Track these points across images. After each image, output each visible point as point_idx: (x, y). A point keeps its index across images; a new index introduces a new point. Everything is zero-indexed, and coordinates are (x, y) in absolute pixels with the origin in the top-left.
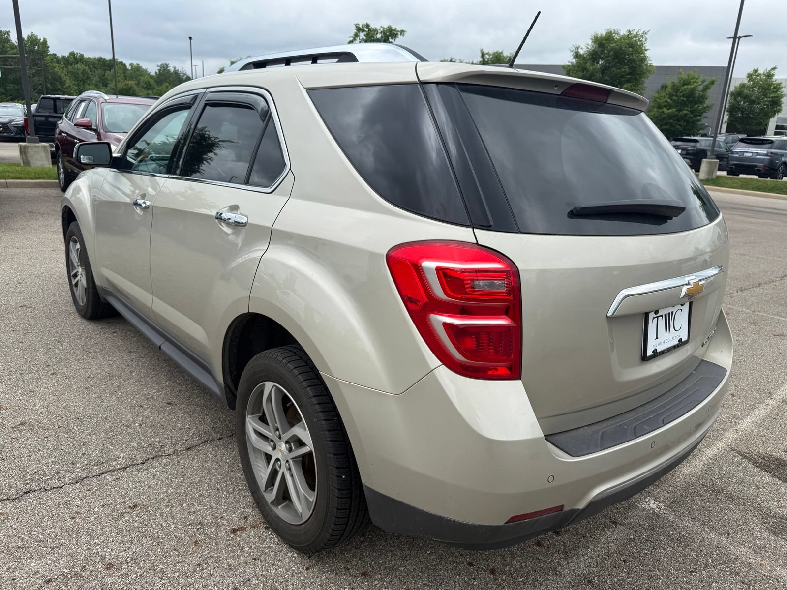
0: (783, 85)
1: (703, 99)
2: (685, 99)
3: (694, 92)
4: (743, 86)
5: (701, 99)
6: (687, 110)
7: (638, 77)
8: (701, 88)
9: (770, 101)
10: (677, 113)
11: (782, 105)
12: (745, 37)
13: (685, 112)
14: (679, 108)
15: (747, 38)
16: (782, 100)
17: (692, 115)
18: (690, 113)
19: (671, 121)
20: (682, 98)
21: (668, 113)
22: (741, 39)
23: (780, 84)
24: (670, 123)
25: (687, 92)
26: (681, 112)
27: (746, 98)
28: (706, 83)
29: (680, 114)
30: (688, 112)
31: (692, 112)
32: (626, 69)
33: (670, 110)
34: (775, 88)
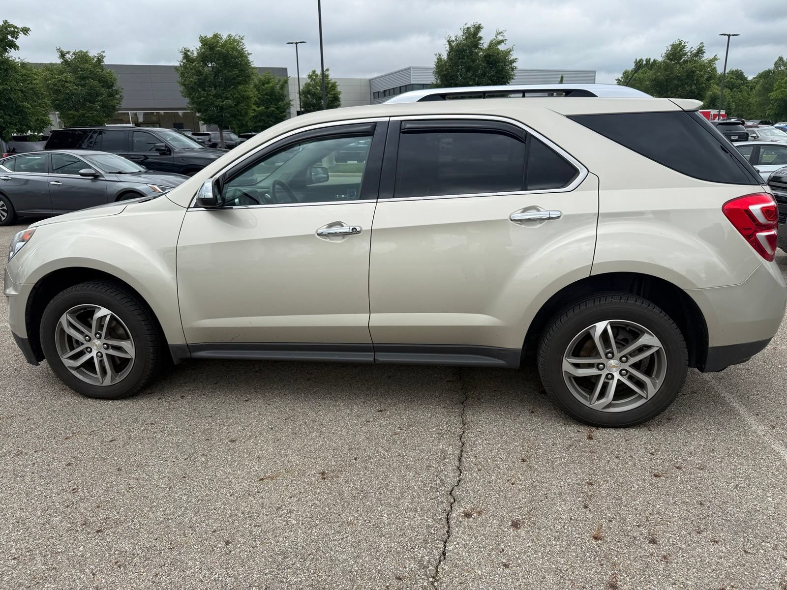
0: (337, 84)
1: (283, 97)
2: (269, 97)
3: (274, 91)
4: (308, 85)
5: (282, 97)
6: (273, 107)
7: (247, 79)
8: (278, 87)
9: (332, 97)
10: (266, 110)
11: (341, 100)
12: (301, 42)
13: (272, 109)
14: (265, 105)
15: (302, 43)
16: (339, 96)
17: (278, 112)
18: (276, 110)
19: (263, 118)
20: (266, 97)
21: (259, 111)
22: (298, 45)
23: (335, 83)
24: (263, 120)
25: (268, 90)
26: (269, 109)
27: (314, 95)
28: (281, 83)
29: (268, 111)
30: (274, 109)
31: (277, 108)
32: (236, 72)
33: (260, 108)
34: (332, 86)
